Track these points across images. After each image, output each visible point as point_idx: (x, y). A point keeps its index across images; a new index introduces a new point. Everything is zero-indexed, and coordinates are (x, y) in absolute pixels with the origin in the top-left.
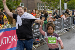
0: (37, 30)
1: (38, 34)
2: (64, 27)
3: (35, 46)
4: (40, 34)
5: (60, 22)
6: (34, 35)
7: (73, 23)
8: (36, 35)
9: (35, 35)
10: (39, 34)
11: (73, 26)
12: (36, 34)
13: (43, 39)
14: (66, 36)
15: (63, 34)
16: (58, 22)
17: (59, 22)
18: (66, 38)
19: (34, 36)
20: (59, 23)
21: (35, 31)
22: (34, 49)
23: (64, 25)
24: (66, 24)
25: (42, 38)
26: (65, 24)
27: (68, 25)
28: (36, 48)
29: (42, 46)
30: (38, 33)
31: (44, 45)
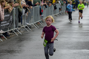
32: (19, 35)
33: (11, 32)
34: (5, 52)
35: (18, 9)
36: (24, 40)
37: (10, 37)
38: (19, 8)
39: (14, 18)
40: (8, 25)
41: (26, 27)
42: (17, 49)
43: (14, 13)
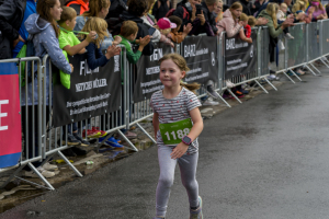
0: (88, 85)
1: (94, 103)
2: (228, 76)
3: (78, 163)
4: (105, 104)
5: (206, 51)
6: (77, 107)
7: (272, 60)
8: (85, 109)
9: (81, 107)
10: (99, 106)
11: (272, 72)
12: (87, 105)
13: (122, 130)
14: (236, 123)
15: (222, 112)
16: (197, 49)
17: (204, 47)
18: (237, 129)
19: (75, 116)
20: (201, 52)
21: (79, 87)
22: (77, 176)
23: (226, 66)
24: (238, 64)
25: (117, 128)
26: (229, 63)
27: (245, 65)
28: (83, 173)
29: (113, 165)
30: (97, 98)
31: (127, 160)
32: (272, 91)
33: (252, 84)
34: (234, 134)
35: (269, 29)
36: (282, 104)
37: (248, 96)
38: (272, 25)
39: (259, 50)
40: (245, 68)
41: (289, 72)
42: (263, 126)
43: (259, 38)
